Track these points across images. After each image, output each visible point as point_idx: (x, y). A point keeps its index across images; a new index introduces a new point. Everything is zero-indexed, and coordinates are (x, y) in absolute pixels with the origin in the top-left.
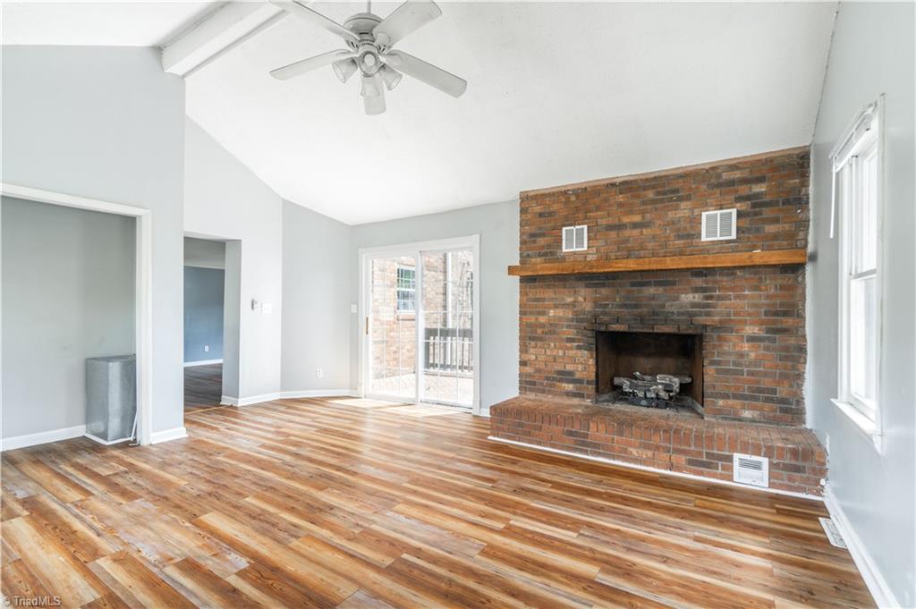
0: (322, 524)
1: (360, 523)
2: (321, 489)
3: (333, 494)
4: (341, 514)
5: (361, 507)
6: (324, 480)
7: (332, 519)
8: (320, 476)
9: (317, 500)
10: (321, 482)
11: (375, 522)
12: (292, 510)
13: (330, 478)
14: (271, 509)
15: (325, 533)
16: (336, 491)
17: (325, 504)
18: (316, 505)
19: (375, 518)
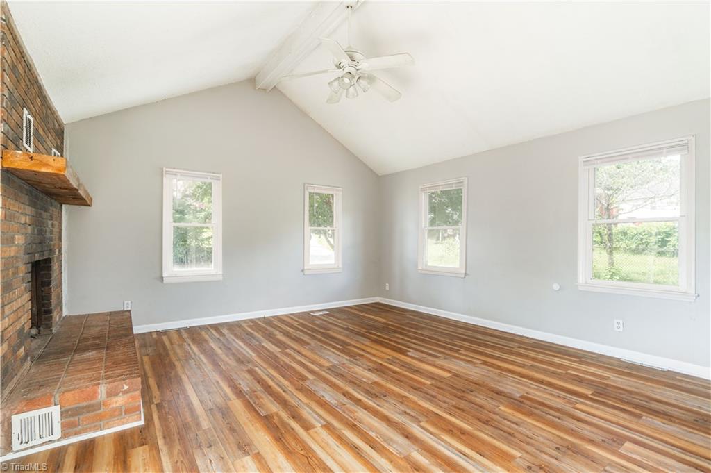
0: (375, 362)
1: (354, 361)
2: (375, 383)
3: (368, 378)
4: (364, 366)
5: (351, 368)
6: (373, 391)
7: (369, 364)
8: (377, 396)
9: (379, 375)
10: (375, 390)
11: (347, 360)
12: (395, 372)
13: (368, 393)
14: (408, 374)
15: (374, 359)
16: (364, 380)
17: (373, 372)
18: (379, 373)
19: (346, 362)
